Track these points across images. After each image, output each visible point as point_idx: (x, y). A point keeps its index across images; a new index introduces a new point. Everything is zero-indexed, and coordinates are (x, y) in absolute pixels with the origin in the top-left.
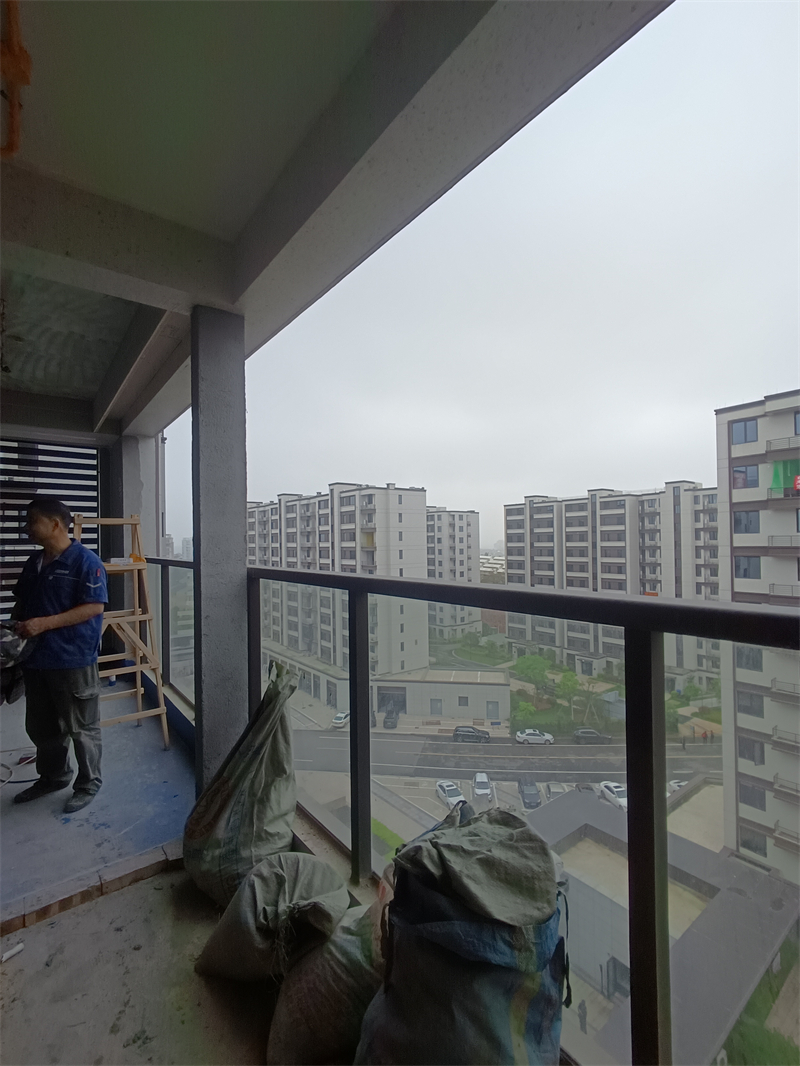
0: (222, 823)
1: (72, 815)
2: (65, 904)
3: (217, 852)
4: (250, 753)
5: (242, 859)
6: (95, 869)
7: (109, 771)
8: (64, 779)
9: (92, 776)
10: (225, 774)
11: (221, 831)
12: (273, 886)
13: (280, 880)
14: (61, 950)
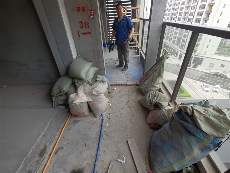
0: (146, 81)
1: (124, 72)
2: (122, 85)
3: (145, 86)
4: (154, 70)
5: (149, 89)
6: (126, 81)
7: (130, 65)
8: (123, 65)
9: (127, 66)
10: (148, 73)
11: (146, 83)
12: (153, 96)
13: (155, 96)
14: (121, 91)
